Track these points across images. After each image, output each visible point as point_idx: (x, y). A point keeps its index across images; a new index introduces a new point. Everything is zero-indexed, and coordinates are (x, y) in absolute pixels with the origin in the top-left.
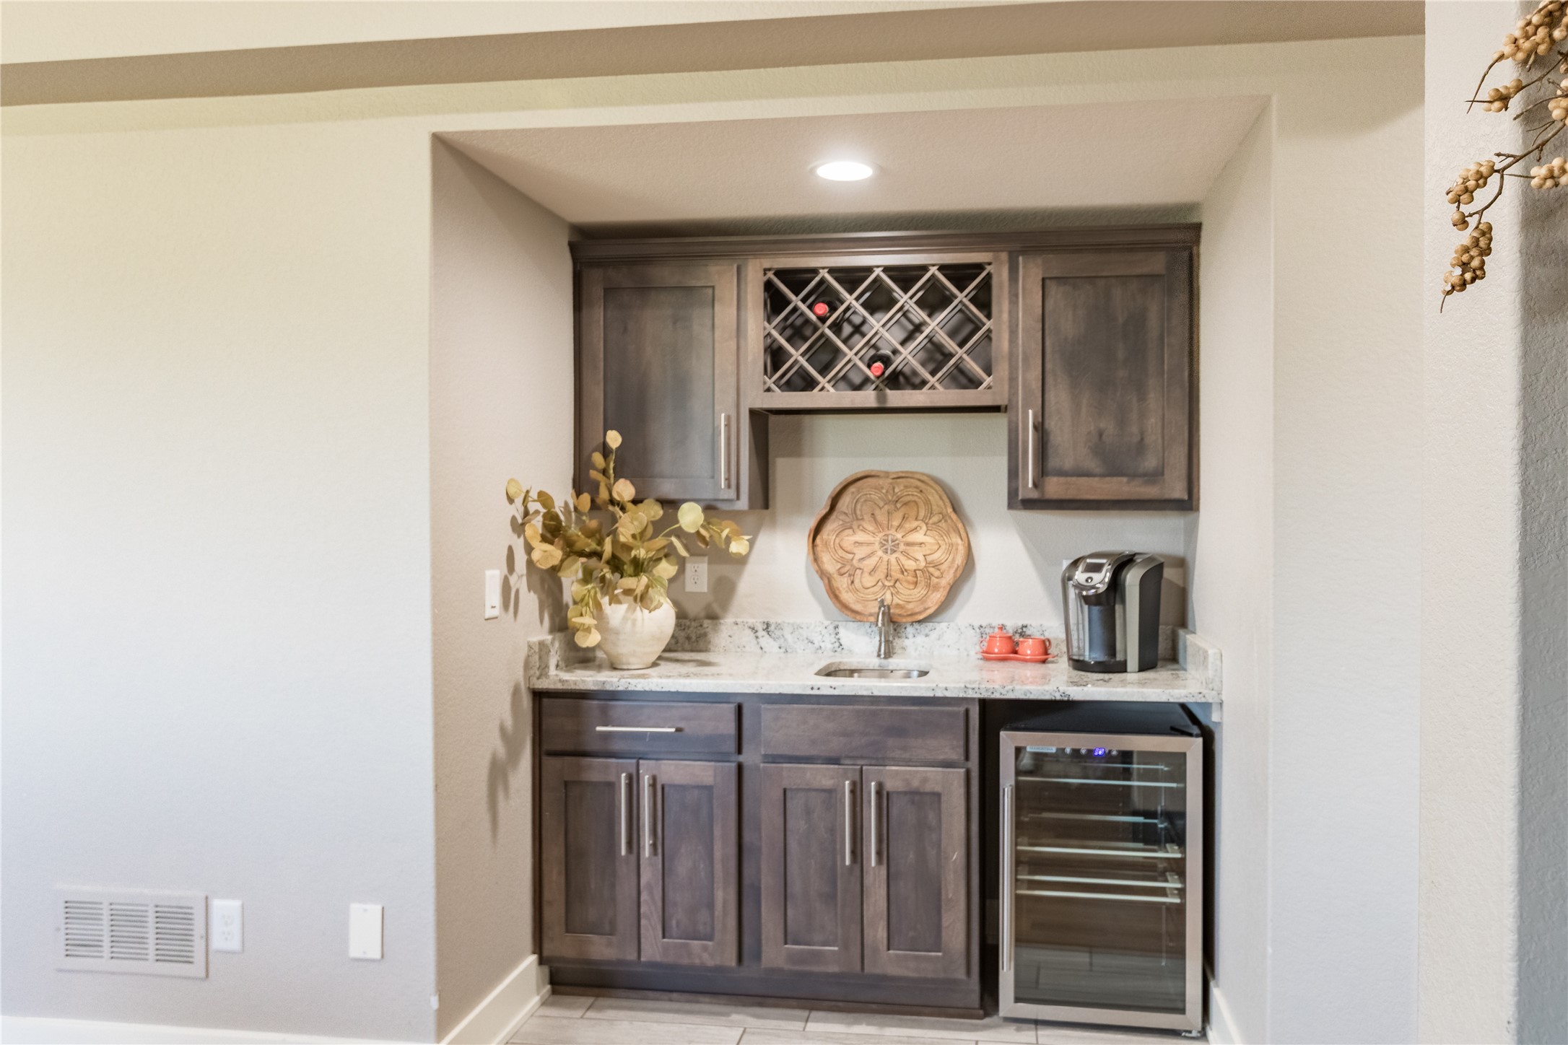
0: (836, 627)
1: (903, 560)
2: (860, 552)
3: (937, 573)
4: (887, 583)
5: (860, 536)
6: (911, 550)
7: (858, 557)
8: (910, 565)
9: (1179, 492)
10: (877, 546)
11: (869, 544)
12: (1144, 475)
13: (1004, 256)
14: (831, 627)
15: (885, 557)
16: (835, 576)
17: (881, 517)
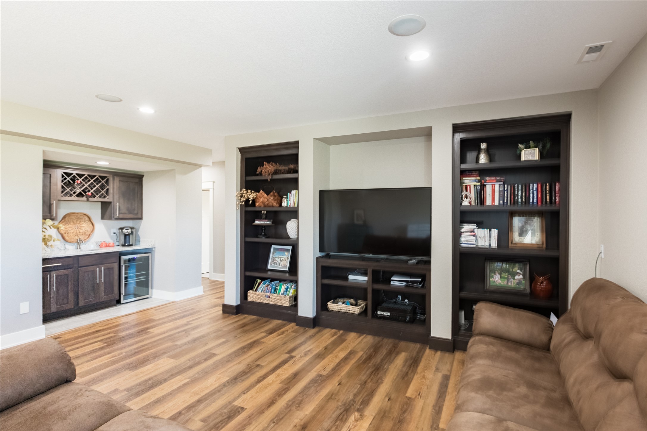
0: (65, 245)
1: (80, 230)
2: (71, 229)
3: (87, 232)
4: (76, 235)
5: (70, 226)
6: (81, 228)
7: (69, 230)
8: (81, 231)
9: (140, 217)
10: (74, 227)
11: (72, 227)
12: (135, 214)
13: (111, 176)
14: (64, 245)
15: (76, 230)
16: (64, 234)
17: (75, 221)
